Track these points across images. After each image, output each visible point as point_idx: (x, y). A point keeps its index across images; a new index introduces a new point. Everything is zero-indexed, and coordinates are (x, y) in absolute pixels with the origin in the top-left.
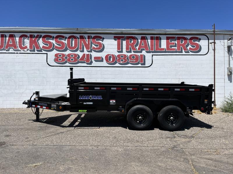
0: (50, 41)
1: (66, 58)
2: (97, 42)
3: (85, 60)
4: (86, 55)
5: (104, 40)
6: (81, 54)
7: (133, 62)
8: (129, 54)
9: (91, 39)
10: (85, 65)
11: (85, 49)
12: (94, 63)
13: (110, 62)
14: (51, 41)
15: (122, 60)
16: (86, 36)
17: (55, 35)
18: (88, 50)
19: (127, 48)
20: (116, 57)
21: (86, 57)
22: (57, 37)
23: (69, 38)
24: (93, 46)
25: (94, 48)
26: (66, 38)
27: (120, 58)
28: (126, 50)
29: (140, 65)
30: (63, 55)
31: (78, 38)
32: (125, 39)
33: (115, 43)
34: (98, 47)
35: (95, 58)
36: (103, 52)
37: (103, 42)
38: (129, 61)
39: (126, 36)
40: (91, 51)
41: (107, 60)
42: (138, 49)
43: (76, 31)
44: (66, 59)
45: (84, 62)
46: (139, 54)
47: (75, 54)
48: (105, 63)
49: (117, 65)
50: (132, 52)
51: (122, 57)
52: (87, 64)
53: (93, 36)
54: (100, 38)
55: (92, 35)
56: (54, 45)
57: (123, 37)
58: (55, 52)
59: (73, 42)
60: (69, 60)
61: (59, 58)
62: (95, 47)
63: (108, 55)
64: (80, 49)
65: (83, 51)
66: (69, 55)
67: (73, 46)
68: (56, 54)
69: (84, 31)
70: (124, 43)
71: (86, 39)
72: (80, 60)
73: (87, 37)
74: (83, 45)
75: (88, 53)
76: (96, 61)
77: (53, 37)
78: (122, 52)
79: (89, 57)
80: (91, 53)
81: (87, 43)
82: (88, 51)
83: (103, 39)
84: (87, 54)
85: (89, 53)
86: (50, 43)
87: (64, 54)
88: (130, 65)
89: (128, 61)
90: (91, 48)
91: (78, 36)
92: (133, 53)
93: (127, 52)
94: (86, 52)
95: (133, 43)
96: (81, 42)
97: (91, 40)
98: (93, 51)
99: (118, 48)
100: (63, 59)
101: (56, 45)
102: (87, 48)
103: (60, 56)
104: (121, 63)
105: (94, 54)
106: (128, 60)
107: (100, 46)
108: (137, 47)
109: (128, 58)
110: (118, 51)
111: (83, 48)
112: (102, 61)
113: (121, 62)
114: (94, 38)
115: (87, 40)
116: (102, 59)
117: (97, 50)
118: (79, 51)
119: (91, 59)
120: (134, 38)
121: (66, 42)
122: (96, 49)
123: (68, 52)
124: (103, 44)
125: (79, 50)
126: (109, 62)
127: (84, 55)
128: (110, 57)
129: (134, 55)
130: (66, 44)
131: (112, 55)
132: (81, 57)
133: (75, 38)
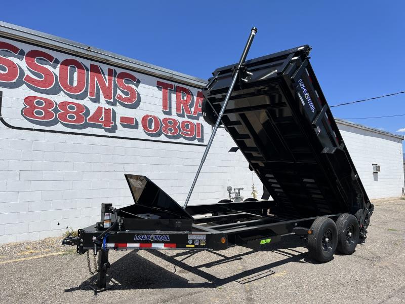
0: (10, 58)
1: (56, 110)
2: (127, 85)
3: (101, 122)
4: (103, 110)
5: (141, 85)
6: (93, 107)
7: (186, 134)
8: (181, 120)
9: (115, 77)
10: (101, 132)
11: (102, 97)
12: (121, 131)
13: (151, 131)
14: (16, 61)
15: (171, 130)
16: (105, 68)
17: (27, 48)
18: (109, 100)
19: (178, 109)
20: (161, 121)
21: (103, 114)
22: (32, 55)
23: (66, 63)
24: (119, 92)
25: (120, 97)
26: (57, 62)
27: (167, 126)
28: (177, 111)
29: (196, 142)
30: (49, 103)
31: (87, 70)
32: (174, 91)
33: (159, 94)
34: (129, 97)
35: (123, 119)
36: (138, 108)
37: (137, 87)
38: (182, 133)
39: (176, 84)
40: (114, 104)
41: (145, 127)
42: (194, 112)
43: (86, 52)
44: (56, 114)
45: (99, 127)
46: (195, 122)
47: (78, 105)
48: (140, 133)
49: (163, 138)
50: (186, 116)
51: (170, 123)
52: (107, 130)
53: (119, 71)
54: (134, 78)
55: (117, 69)
56: (22, 72)
57: (171, 86)
58: (24, 91)
59: (76, 75)
60: (63, 117)
61: (35, 107)
62: (124, 96)
63: (148, 116)
64: (92, 94)
65: (97, 100)
66: (63, 105)
67: (75, 84)
68: (27, 98)
69: (103, 57)
70: (174, 96)
71: (104, 74)
72: (90, 119)
73: (106, 70)
74: (97, 87)
75: (108, 107)
76: (124, 126)
77: (22, 53)
78: (169, 113)
79: (110, 116)
80: (114, 108)
81: (107, 84)
82: (109, 103)
83: (139, 82)
84: (105, 109)
85: (111, 107)
86: (12, 65)
87: (52, 100)
88: (182, 140)
89: (180, 132)
90: (114, 96)
91: (87, 63)
92: (186, 119)
93: (179, 115)
94: (103, 104)
95: (186, 101)
96: (92, 80)
97: (115, 80)
98: (118, 104)
99: (165, 106)
100: (47, 112)
101: (27, 73)
102: (107, 96)
103: (40, 103)
104: (169, 134)
105: (121, 111)
106: (180, 130)
107: (133, 96)
108: (193, 109)
109: (179, 127)
110: (163, 111)
111: (98, 94)
112: (136, 127)
113: (169, 132)
114: (121, 76)
115: (107, 77)
116: (137, 123)
117: (126, 103)
118: (87, 99)
119: (114, 119)
120: (187, 92)
121: (57, 71)
122: (126, 100)
123: (61, 98)
124: (138, 93)
125: (89, 96)
126: (149, 131)
127: (100, 109)
128: (151, 121)
129: (188, 122)
130: (56, 75)
131: (155, 117)
132: (92, 113)
133: (80, 66)
